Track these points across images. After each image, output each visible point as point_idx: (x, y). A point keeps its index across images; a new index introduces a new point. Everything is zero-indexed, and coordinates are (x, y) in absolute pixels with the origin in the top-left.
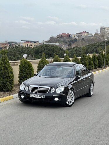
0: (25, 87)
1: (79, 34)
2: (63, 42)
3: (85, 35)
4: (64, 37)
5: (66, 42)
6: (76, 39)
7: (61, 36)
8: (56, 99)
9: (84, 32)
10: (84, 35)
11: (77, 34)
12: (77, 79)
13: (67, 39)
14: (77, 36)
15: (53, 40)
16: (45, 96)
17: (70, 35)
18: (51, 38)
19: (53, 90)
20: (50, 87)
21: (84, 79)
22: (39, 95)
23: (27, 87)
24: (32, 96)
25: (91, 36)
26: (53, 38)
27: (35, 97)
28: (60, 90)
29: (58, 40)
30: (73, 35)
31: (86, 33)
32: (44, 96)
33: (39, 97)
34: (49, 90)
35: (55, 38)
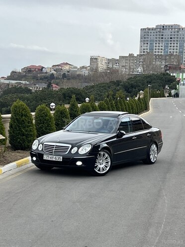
0: (39, 145)
1: (57, 67)
2: (33, 79)
3: (67, 68)
4: (33, 71)
5: (37, 80)
6: (52, 74)
7: (29, 70)
8: (79, 163)
9: (64, 63)
10: (65, 68)
11: (54, 66)
12: (119, 135)
13: (39, 75)
14: (54, 70)
15: (17, 76)
16: (63, 158)
17: (43, 68)
18: (13, 72)
19: (74, 150)
20: (70, 146)
21: (135, 136)
22: (54, 157)
23: (41, 145)
24: (45, 157)
25: (76, 70)
26: (16, 72)
27: (49, 159)
28: (85, 150)
29: (25, 76)
30: (48, 68)
31: (68, 66)
32: (61, 157)
33: (54, 160)
34: (69, 150)
35: (19, 73)
